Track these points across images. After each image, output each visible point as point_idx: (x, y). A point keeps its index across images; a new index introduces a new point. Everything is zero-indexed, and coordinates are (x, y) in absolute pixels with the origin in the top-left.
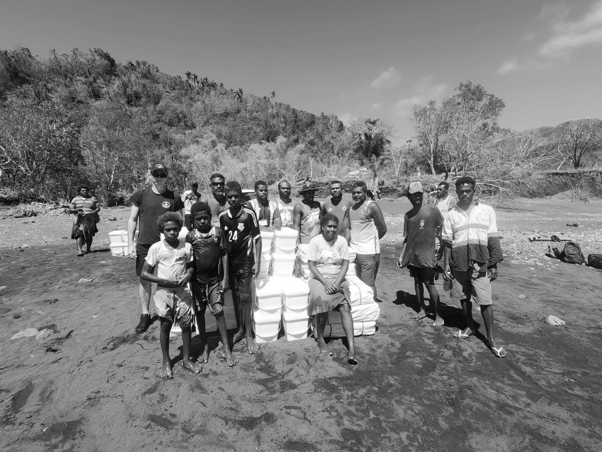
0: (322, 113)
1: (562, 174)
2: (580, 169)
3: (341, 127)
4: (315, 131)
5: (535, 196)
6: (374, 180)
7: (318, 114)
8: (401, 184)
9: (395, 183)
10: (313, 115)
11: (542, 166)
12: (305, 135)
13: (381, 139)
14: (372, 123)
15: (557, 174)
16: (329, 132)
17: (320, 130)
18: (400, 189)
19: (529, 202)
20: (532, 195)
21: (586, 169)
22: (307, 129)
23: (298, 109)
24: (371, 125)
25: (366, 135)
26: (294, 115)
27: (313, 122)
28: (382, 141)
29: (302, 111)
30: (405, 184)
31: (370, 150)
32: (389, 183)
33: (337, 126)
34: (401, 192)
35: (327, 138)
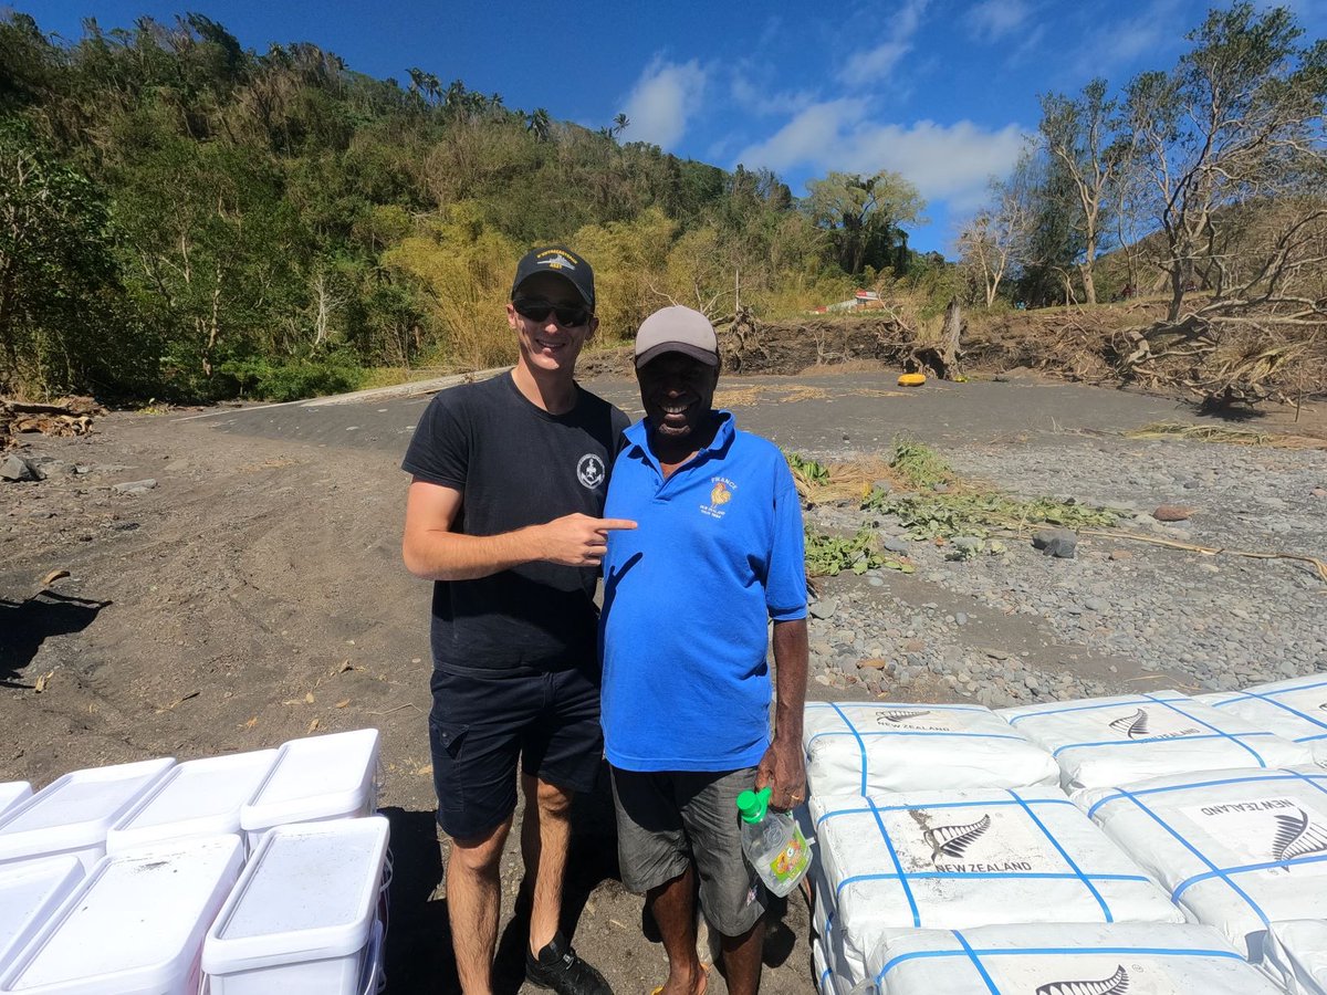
0: (740, 167)
3: (786, 199)
4: (723, 211)
6: (948, 319)
7: (729, 169)
8: (1015, 331)
10: (719, 171)
12: (700, 220)
13: (885, 228)
14: (863, 186)
16: (757, 212)
17: (735, 207)
18: (1010, 344)
22: (704, 205)
24: (860, 191)
25: (848, 218)
26: (673, 172)
27: (718, 189)
28: (887, 233)
29: (690, 162)
30: (1025, 329)
31: (859, 255)
32: (978, 329)
33: (776, 197)
34: (1015, 353)
35: (752, 227)
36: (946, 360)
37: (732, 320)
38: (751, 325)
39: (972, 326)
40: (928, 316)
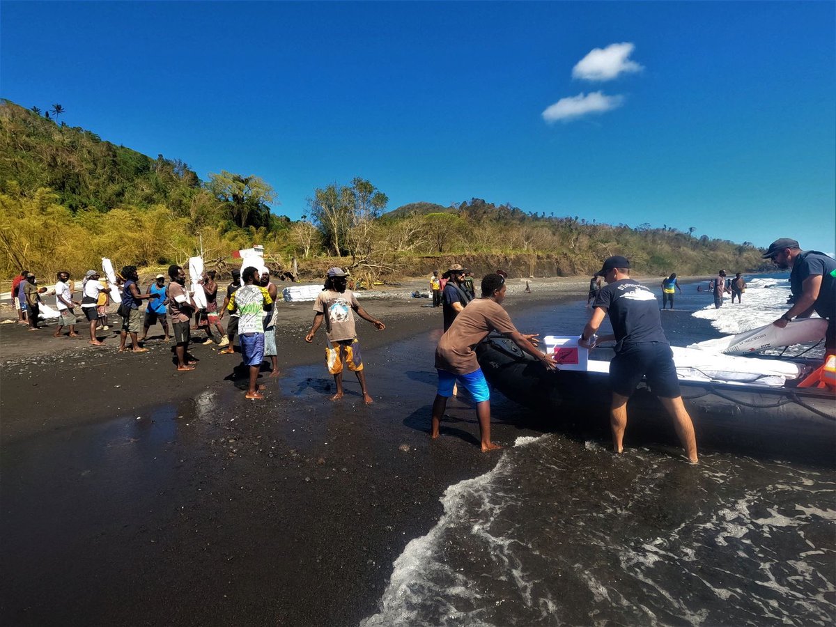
0: (160, 156)
1: (432, 258)
2: (442, 254)
3: (195, 181)
4: (153, 182)
5: (416, 276)
6: (293, 263)
7: (153, 156)
8: (315, 266)
9: (309, 265)
10: (146, 157)
11: (419, 249)
12: (135, 186)
13: (257, 205)
14: (242, 182)
15: (429, 257)
16: (177, 186)
17: (160, 180)
18: (314, 270)
19: (413, 280)
20: (414, 275)
21: (446, 254)
22: (137, 177)
23: (116, 143)
24: (241, 184)
25: (235, 196)
26: (111, 153)
27: (146, 168)
28: (258, 207)
29: (122, 147)
30: (318, 266)
31: (244, 218)
32: (303, 265)
33: (188, 177)
34: (316, 273)
35: (174, 194)
36: (294, 276)
37: (216, 261)
38: (223, 263)
39: (301, 264)
40: (286, 261)
